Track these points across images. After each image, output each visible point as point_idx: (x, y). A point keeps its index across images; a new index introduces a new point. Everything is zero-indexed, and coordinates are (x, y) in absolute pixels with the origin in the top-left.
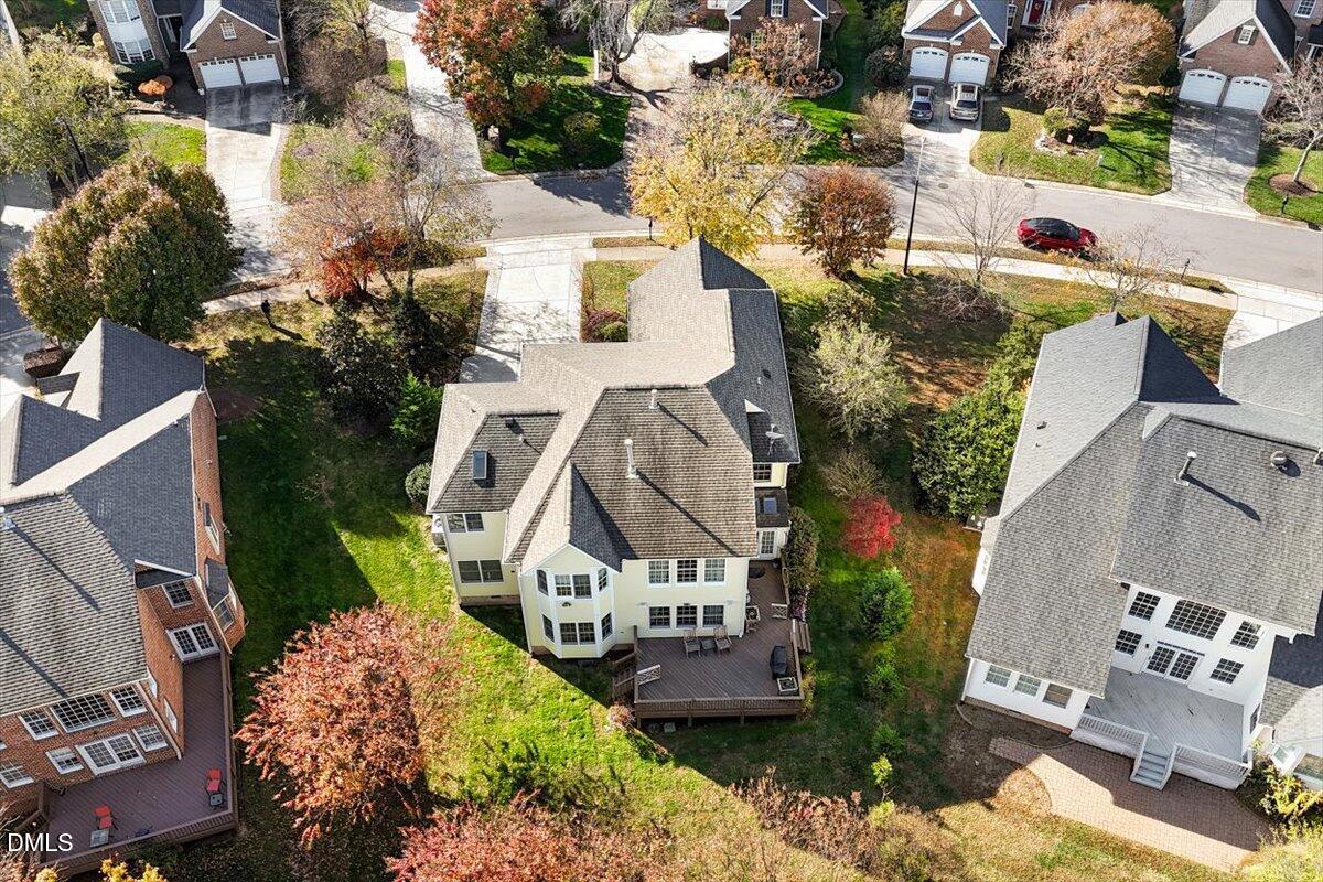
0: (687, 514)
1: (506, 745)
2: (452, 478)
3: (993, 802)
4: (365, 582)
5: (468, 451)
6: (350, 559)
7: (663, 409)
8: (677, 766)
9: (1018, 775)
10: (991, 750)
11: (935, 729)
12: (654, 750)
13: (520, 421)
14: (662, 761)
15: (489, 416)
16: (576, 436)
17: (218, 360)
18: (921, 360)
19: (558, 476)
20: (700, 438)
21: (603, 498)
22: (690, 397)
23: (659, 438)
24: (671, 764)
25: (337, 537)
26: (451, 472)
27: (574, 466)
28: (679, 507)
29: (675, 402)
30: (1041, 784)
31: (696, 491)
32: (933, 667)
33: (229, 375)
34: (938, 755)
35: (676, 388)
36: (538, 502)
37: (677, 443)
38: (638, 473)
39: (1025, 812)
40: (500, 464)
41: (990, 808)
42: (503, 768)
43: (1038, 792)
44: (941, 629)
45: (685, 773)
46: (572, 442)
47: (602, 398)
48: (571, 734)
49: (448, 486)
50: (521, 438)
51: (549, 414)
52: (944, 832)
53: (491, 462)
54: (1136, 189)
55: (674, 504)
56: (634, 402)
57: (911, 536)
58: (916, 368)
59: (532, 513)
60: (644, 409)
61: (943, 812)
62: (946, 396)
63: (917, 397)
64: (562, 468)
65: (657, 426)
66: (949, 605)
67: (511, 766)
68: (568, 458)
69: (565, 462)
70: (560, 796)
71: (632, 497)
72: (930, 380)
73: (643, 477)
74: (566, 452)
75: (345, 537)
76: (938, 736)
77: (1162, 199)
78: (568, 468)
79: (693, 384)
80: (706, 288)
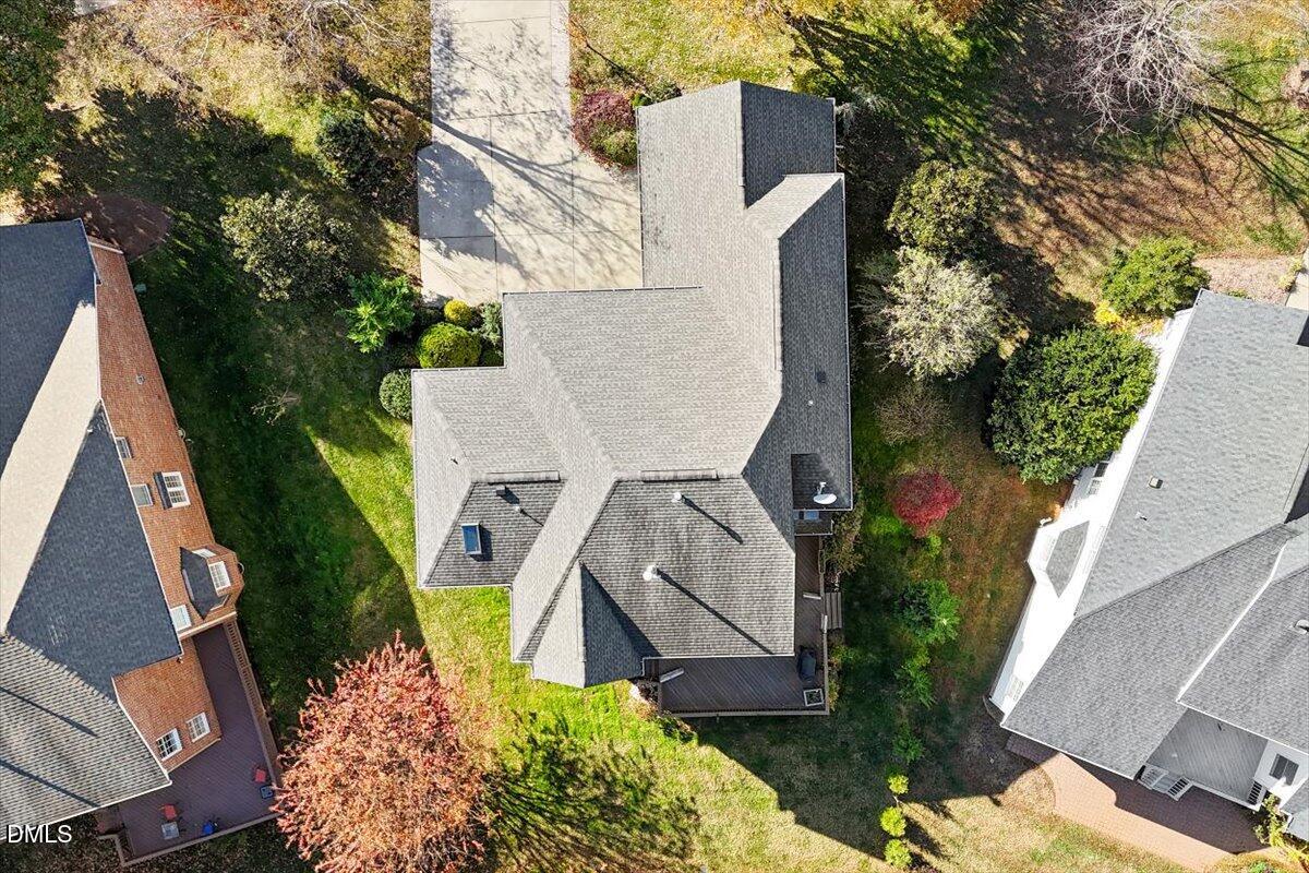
0: (716, 614)
1: (534, 715)
2: (442, 552)
3: (1000, 797)
4: (358, 514)
5: (455, 524)
6: (336, 482)
7: (689, 503)
8: (700, 744)
9: (1031, 775)
10: (1009, 747)
11: (957, 720)
12: (678, 727)
13: (514, 488)
14: (686, 739)
15: (475, 484)
16: (584, 534)
17: (94, 131)
18: (1032, 159)
19: (565, 578)
20: (734, 535)
21: (620, 599)
22: (721, 489)
23: (683, 536)
24: (694, 742)
26: (440, 545)
27: (584, 568)
28: (707, 607)
29: (703, 495)
30: (1049, 784)
31: (727, 591)
32: (966, 650)
33: (116, 165)
34: (955, 747)
35: (705, 479)
36: (546, 603)
37: (705, 541)
38: (659, 572)
39: (1029, 811)
40: (495, 538)
41: (997, 803)
42: (532, 740)
43: (1045, 793)
44: (983, 603)
45: (706, 751)
46: (580, 541)
47: (613, 491)
48: (595, 708)
49: (439, 560)
50: (517, 508)
51: (548, 481)
52: (948, 822)
53: (485, 535)
55: (701, 603)
56: (653, 496)
57: (971, 469)
58: (1024, 175)
59: (539, 614)
60: (666, 503)
61: (950, 804)
62: (1054, 233)
63: (1017, 232)
64: (570, 569)
65: (682, 522)
66: (997, 571)
67: (541, 738)
68: (575, 558)
69: (573, 562)
71: (652, 598)
72: (1039, 199)
73: (665, 577)
74: (574, 551)
76: (958, 727)
78: (577, 571)
79: (725, 472)
80: (749, 202)
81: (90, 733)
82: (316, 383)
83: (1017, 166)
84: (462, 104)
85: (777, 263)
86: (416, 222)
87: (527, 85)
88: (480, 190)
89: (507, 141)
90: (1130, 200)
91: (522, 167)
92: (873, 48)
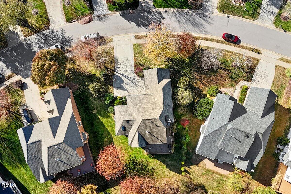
0: (156, 137)
1: (131, 155)
2: (119, 130)
3: (198, 165)
4: (105, 127)
5: (121, 126)
6: (102, 122)
7: (152, 122)
8: (155, 159)
9: (202, 162)
10: (199, 158)
11: (191, 154)
12: (152, 157)
13: (129, 121)
14: (153, 158)
15: (124, 121)
16: (138, 127)
17: (68, 74)
18: (198, 75)
19: (136, 133)
20: (158, 126)
21: (143, 136)
22: (156, 120)
23: (151, 127)
24: (154, 159)
25: (99, 118)
26: (119, 129)
27: (138, 131)
28: (155, 136)
29: (154, 121)
30: (205, 163)
31: (157, 134)
32: (192, 144)
33: (71, 79)
34: (191, 158)
35: (154, 119)
36: (133, 137)
37: (154, 127)
38: (148, 132)
39: (202, 167)
40: (126, 128)
41: (198, 166)
42: (130, 159)
43: (204, 164)
44: (194, 137)
45: (156, 160)
47: (142, 121)
48: (139, 154)
49: (119, 131)
50: (129, 124)
51: (133, 120)
52: (191, 169)
53: (125, 128)
54: (251, 18)
55: (154, 136)
56: (147, 121)
57: (192, 118)
58: (197, 77)
59: (132, 138)
60: (149, 122)
61: (191, 166)
62: (202, 85)
63: (196, 85)
64: (136, 132)
65: (151, 125)
66: (196, 132)
67: (132, 159)
68: (137, 130)
69: (137, 131)
70: (139, 163)
71: (147, 135)
72: (199, 80)
73: (149, 132)
74: (137, 129)
75: (100, 117)
76: (191, 155)
77: (256, 22)
78: (137, 132)
79: (156, 118)
80: (158, 83)
81: (72, 156)
82: (99, 108)
83: (196, 76)
84: (119, 69)
85: (162, 91)
86: (113, 85)
87: (128, 66)
88: (122, 81)
89: (126, 74)
90: (212, 80)
91: (128, 78)
92: (176, 60)
